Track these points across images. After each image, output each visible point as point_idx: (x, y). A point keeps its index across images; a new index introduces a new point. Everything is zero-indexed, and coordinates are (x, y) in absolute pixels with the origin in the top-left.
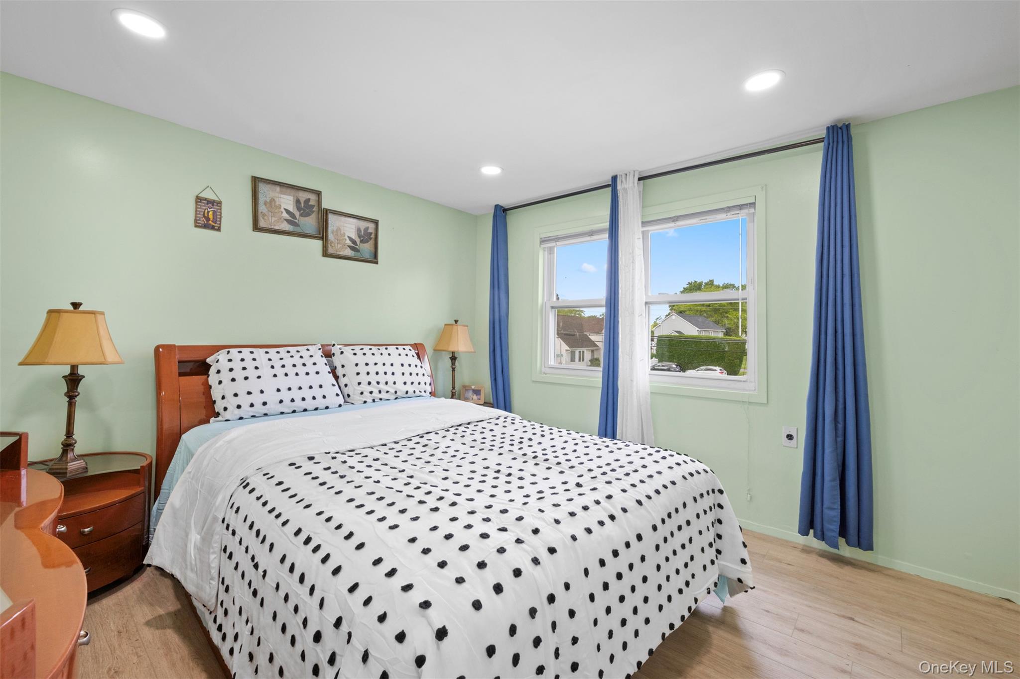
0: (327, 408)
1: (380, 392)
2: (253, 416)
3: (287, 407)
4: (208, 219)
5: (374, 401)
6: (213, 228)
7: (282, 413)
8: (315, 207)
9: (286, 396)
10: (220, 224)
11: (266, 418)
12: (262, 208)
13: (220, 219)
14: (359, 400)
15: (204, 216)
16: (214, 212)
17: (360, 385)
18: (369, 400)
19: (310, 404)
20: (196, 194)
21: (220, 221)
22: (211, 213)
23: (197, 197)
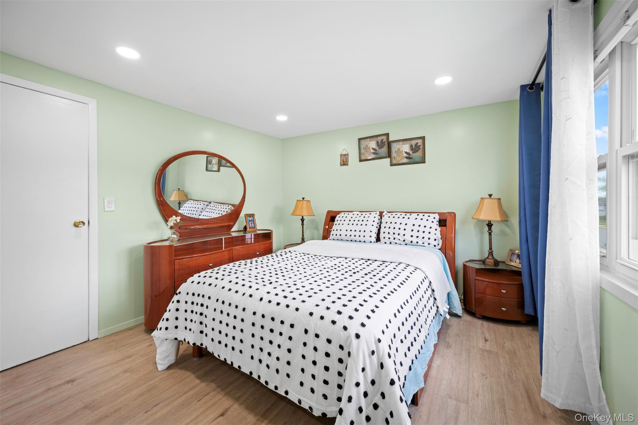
0: (365, 242)
1: (394, 239)
2: (338, 240)
3: (348, 238)
4: (344, 162)
5: (391, 243)
6: (346, 164)
7: (347, 240)
8: (386, 142)
9: (349, 233)
10: (348, 163)
11: (342, 241)
12: (363, 151)
13: (348, 160)
14: (383, 241)
15: (343, 161)
16: (346, 158)
17: (385, 234)
18: (388, 242)
19: (357, 238)
20: (340, 154)
21: (348, 161)
22: (345, 159)
23: (341, 155)
